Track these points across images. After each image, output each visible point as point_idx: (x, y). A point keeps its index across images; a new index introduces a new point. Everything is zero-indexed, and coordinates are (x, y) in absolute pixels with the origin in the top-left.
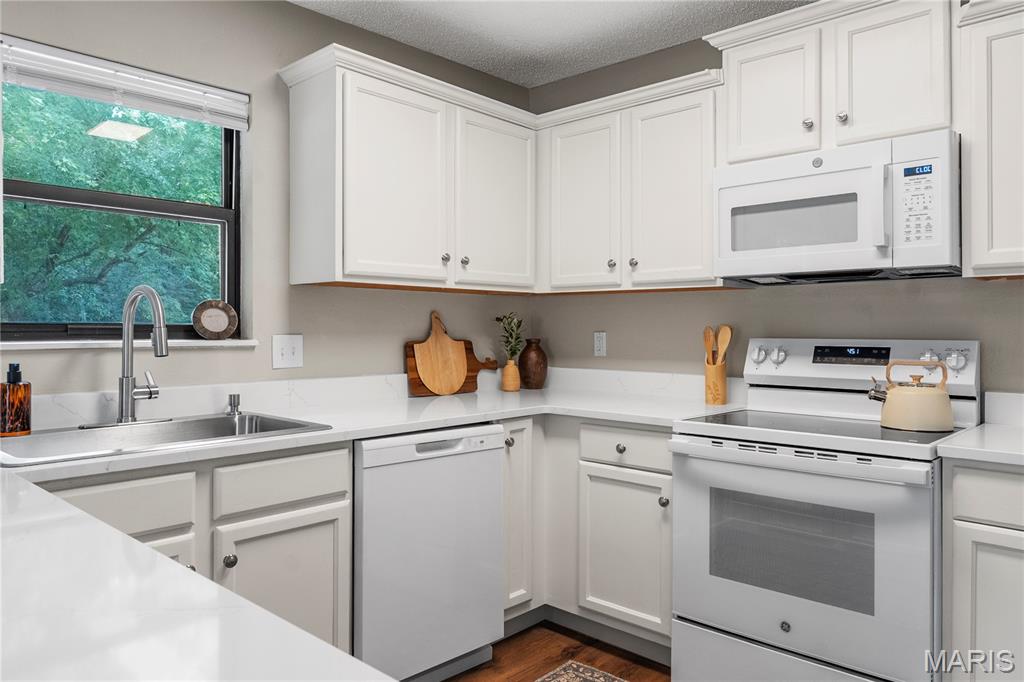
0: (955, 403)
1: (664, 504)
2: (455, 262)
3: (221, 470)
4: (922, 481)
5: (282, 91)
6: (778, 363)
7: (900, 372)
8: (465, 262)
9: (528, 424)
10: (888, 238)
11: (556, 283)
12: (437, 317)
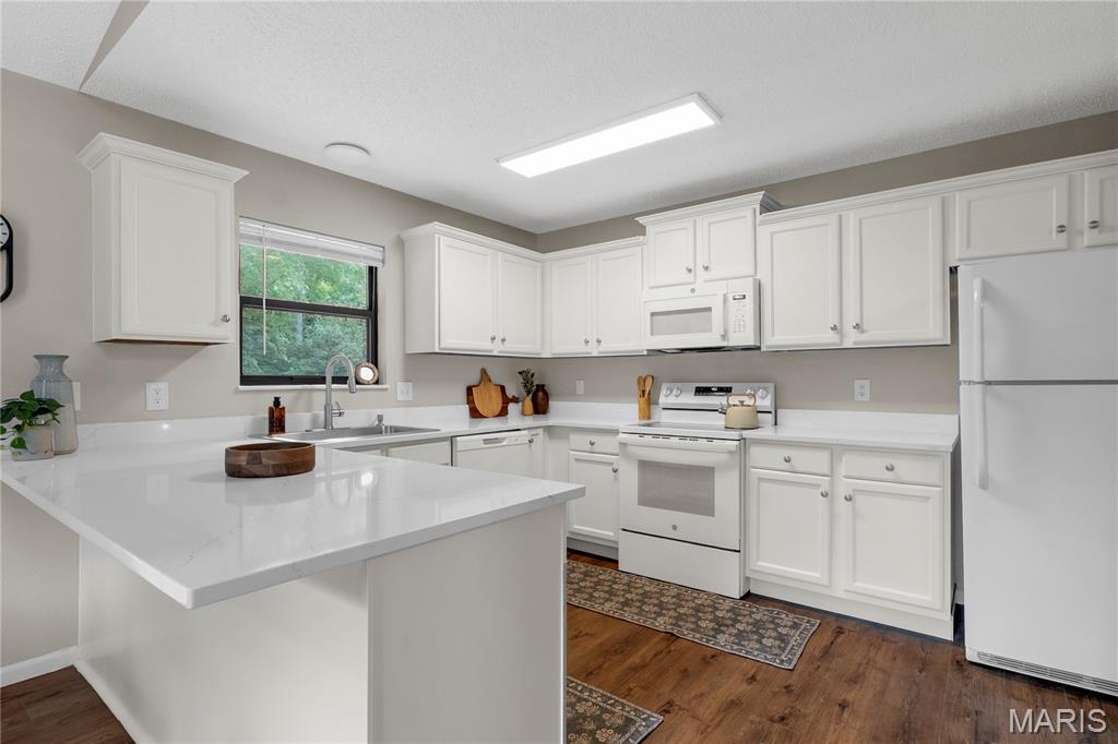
0: (759, 415)
1: (615, 471)
2: (498, 341)
3: (392, 449)
4: (734, 449)
5: (400, 244)
6: (677, 396)
7: (734, 400)
8: (503, 340)
9: (540, 431)
10: (726, 331)
11: (555, 351)
12: (484, 372)
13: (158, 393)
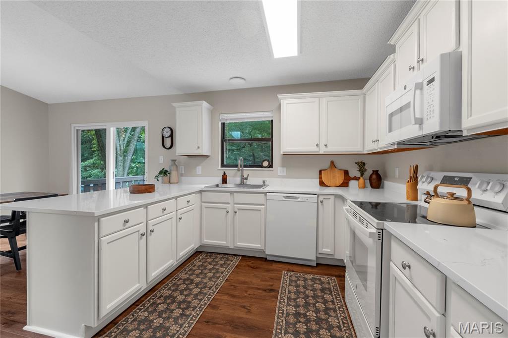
2: (322, 146)
6: (428, 183)
8: (326, 146)
9: (332, 198)
12: (332, 163)
13: (199, 170)
